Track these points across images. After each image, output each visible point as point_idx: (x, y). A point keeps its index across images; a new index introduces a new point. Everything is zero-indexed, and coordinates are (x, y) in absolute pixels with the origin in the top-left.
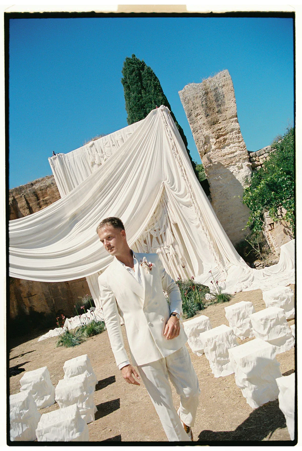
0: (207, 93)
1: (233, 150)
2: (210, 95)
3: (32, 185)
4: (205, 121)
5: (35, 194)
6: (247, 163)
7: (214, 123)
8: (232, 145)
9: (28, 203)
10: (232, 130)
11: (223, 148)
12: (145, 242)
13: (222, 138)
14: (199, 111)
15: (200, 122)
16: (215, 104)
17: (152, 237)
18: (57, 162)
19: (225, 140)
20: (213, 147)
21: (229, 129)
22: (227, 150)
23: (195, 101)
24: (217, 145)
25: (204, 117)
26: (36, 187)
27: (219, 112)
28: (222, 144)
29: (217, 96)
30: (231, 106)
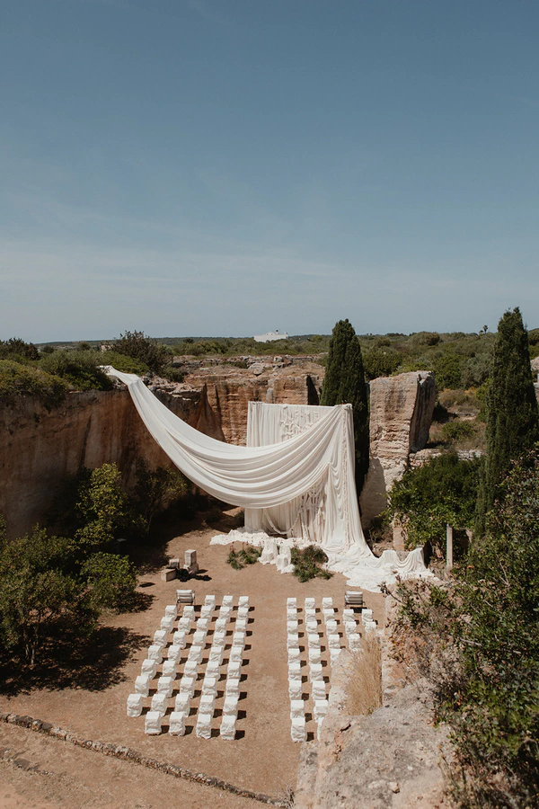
0: (392, 392)
1: (397, 446)
2: (395, 394)
3: (225, 377)
4: (383, 415)
5: (226, 387)
6: (404, 462)
7: (390, 419)
8: (398, 442)
9: (217, 394)
10: (403, 430)
11: (391, 441)
12: (303, 497)
13: (392, 433)
14: (381, 405)
15: (379, 414)
16: (396, 404)
17: (308, 496)
19: (394, 435)
20: (383, 438)
21: (400, 429)
22: (393, 444)
23: (381, 395)
24: (387, 438)
25: (383, 410)
26: (229, 381)
27: (397, 411)
28: (391, 438)
29: (400, 397)
30: (409, 410)
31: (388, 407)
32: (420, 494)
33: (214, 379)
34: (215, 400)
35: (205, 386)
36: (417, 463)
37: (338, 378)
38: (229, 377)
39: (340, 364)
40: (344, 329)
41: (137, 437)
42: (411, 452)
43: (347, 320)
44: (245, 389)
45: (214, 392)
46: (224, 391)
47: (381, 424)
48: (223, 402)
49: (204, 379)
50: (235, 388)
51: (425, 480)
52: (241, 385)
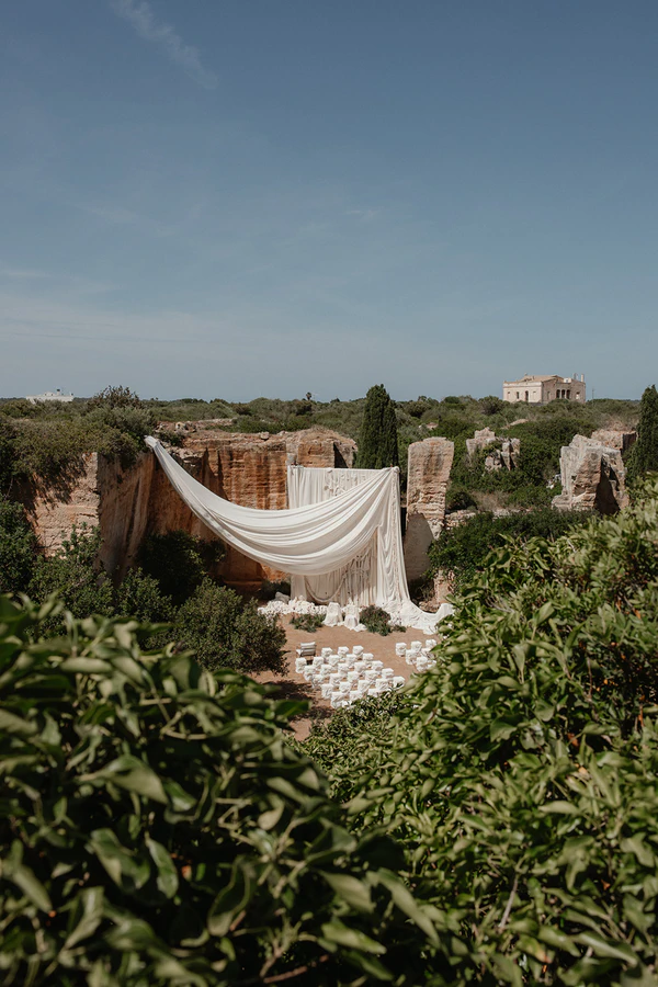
0: (431, 456)
1: (435, 508)
2: (433, 458)
3: (230, 442)
4: (421, 478)
5: (231, 453)
6: (440, 523)
7: (428, 482)
8: (435, 503)
9: (219, 460)
10: (440, 492)
11: (428, 503)
13: (430, 495)
14: (420, 468)
15: (418, 477)
16: (434, 467)
18: (295, 471)
19: (431, 497)
20: (420, 500)
21: (437, 491)
22: (430, 506)
23: (420, 458)
24: (424, 500)
25: (422, 473)
26: (234, 446)
27: (435, 474)
28: (428, 501)
29: (438, 460)
30: (446, 473)
31: (427, 469)
32: (465, 550)
33: (215, 444)
34: (216, 467)
35: (206, 452)
36: (452, 524)
37: (376, 442)
38: (234, 442)
39: (378, 429)
40: (378, 394)
41: (156, 505)
42: (446, 513)
43: (382, 386)
44: (252, 455)
45: (216, 458)
46: (228, 457)
47: (419, 487)
48: (225, 470)
49: (206, 443)
50: (240, 454)
51: (467, 537)
52: (248, 451)
